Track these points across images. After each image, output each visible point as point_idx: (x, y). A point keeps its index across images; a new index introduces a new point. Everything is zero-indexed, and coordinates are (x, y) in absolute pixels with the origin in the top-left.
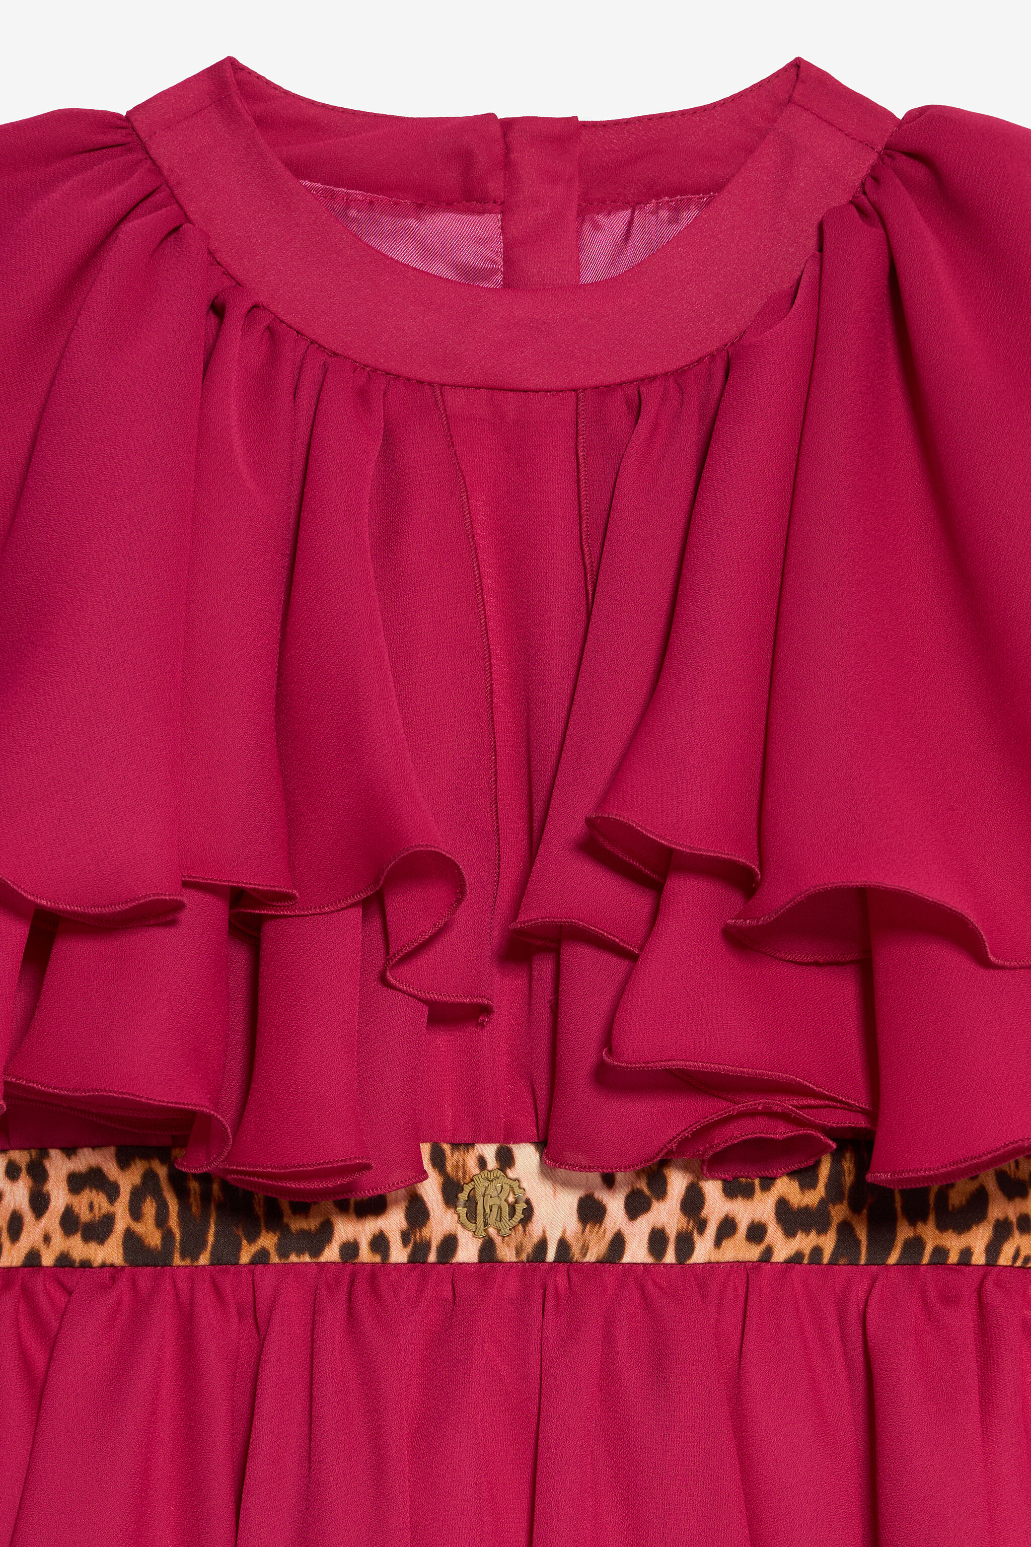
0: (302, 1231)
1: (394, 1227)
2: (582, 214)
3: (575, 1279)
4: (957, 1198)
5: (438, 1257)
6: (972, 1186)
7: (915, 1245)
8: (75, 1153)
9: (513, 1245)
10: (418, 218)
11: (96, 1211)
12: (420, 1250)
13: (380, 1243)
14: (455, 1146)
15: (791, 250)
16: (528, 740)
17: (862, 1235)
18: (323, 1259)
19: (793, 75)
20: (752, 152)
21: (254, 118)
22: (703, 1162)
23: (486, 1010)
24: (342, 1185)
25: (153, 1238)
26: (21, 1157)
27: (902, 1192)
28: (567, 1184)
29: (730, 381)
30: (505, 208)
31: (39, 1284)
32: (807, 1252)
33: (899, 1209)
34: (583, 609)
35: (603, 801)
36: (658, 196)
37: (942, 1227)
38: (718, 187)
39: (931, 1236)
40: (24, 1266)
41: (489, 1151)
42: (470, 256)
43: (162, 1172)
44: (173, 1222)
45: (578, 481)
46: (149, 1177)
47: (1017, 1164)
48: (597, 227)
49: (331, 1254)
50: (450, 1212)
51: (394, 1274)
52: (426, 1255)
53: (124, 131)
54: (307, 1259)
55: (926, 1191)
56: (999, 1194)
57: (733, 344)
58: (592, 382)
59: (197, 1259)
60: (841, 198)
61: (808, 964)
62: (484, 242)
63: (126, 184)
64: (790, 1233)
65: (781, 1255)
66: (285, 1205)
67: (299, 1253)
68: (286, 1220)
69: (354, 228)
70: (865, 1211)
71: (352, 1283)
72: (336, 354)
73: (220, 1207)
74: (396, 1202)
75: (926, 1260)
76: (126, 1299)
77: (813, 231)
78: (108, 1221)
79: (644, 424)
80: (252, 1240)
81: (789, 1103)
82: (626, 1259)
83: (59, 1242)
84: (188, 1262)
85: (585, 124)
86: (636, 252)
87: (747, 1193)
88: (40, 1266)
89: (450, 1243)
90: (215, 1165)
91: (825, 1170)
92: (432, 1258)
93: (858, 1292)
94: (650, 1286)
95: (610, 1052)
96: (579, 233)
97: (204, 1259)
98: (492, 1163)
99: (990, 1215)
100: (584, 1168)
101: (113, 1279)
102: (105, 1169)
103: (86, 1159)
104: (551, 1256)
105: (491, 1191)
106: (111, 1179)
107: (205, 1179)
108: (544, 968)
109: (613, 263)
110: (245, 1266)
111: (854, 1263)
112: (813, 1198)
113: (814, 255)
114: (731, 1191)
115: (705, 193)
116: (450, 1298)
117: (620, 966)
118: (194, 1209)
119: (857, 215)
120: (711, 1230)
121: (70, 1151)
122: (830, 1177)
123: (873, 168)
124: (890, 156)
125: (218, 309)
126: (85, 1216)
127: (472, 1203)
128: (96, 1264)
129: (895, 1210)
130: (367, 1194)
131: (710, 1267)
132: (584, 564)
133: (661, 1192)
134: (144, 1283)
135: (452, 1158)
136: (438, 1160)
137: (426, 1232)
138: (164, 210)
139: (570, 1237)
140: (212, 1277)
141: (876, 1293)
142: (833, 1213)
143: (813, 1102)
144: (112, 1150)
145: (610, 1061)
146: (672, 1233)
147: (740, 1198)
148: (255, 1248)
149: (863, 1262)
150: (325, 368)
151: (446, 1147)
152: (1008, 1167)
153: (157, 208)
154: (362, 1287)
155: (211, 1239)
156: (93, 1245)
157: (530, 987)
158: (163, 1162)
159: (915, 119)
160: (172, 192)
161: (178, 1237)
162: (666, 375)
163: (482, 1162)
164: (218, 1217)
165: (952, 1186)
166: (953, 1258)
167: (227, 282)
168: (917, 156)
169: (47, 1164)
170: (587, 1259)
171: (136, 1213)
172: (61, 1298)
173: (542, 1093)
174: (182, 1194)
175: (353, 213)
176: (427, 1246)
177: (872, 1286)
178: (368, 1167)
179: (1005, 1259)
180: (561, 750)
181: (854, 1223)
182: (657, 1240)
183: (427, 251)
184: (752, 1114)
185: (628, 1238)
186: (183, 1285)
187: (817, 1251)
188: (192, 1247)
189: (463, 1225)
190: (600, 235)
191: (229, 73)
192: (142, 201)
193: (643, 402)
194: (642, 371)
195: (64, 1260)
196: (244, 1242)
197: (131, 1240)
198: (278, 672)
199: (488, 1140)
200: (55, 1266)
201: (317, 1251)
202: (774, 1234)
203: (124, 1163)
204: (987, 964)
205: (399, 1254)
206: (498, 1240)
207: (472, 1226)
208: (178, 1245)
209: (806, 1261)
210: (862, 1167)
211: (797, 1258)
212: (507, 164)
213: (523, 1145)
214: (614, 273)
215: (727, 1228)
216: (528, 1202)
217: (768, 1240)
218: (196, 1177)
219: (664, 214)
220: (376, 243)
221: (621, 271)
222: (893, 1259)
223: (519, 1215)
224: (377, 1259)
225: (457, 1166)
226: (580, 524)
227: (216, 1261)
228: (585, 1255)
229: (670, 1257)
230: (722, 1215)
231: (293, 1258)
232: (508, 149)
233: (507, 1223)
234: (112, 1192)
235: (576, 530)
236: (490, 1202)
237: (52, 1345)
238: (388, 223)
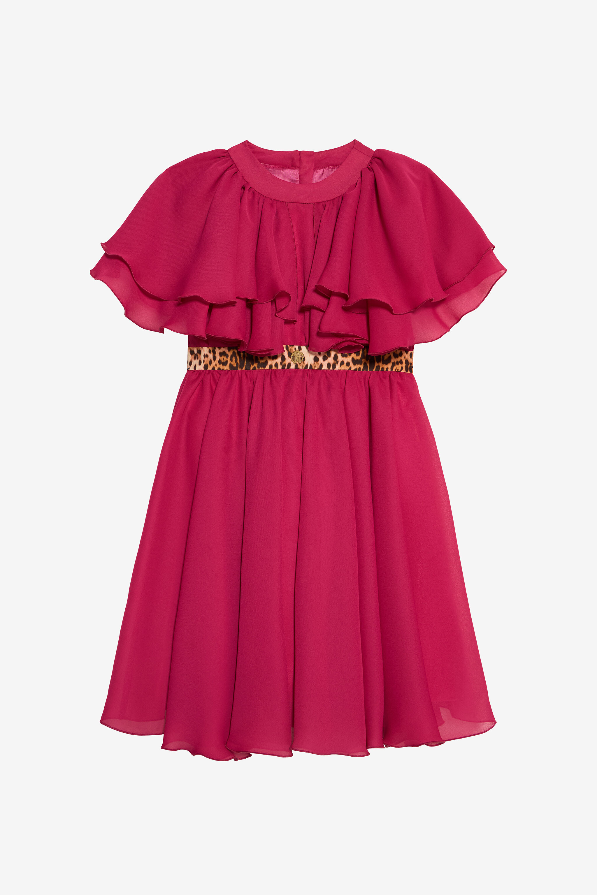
0: (262, 363)
1: (279, 362)
2: (314, 170)
3: (313, 372)
4: (386, 358)
5: (287, 367)
6: (388, 355)
7: (378, 367)
8: (220, 348)
9: (301, 365)
10: (283, 170)
11: (224, 360)
12: (284, 366)
13: (276, 365)
14: (290, 346)
15: (355, 176)
16: (304, 270)
17: (368, 365)
18: (266, 369)
19: (354, 143)
20: (346, 158)
21: (252, 152)
22: (338, 350)
23: (295, 321)
24: (268, 353)
25: (234, 364)
26: (211, 349)
27: (376, 356)
28: (312, 354)
29: (343, 201)
30: (299, 168)
31: (215, 373)
32: (358, 368)
33: (375, 359)
34: (314, 245)
35: (318, 282)
36: (329, 166)
37: (383, 364)
38: (341, 164)
39: (381, 365)
40: (212, 370)
41: (297, 347)
42: (293, 177)
43: (236, 351)
44: (238, 361)
45: (313, 220)
46: (234, 353)
47: (397, 351)
48: (317, 172)
49: (267, 367)
50: (289, 358)
51: (279, 371)
52: (285, 367)
53: (226, 154)
54: (263, 369)
55: (380, 356)
56: (393, 357)
57: (343, 194)
58: (316, 202)
59: (242, 369)
60: (365, 166)
61: (358, 313)
62: (295, 175)
63: (227, 164)
64: (354, 364)
65: (353, 369)
66: (259, 357)
67: (261, 367)
68: (259, 360)
69: (270, 172)
70: (369, 360)
71: (271, 374)
72: (266, 197)
73: (246, 358)
74: (279, 356)
75: (380, 370)
76: (230, 376)
77: (360, 173)
78: (227, 362)
79: (326, 209)
80: (253, 365)
81: (354, 339)
82: (323, 369)
83: (218, 366)
84: (241, 369)
85: (315, 153)
86: (324, 177)
87: (346, 356)
88: (215, 370)
89: (289, 365)
90: (245, 350)
91: (361, 353)
92: (286, 368)
93: (368, 376)
94: (327, 374)
95: (320, 330)
96: (313, 173)
97: (244, 369)
98: (297, 349)
99: (391, 361)
100: (315, 351)
101: (228, 372)
102: (226, 352)
103: (222, 350)
104: (308, 368)
105: (297, 354)
106: (227, 354)
107: (244, 352)
108: (307, 314)
109: (319, 179)
110: (251, 370)
111: (367, 371)
112: (359, 358)
113: (360, 177)
114: (343, 356)
115: (338, 165)
116: (289, 376)
117: (322, 313)
118: (242, 358)
119: (368, 169)
120: (339, 363)
121: (219, 348)
122: (362, 354)
123: (371, 161)
124: (373, 158)
125: (244, 188)
126: (223, 361)
127: (293, 356)
128: (225, 370)
129: (374, 360)
130: (274, 355)
131: (339, 370)
132: (315, 237)
133: (329, 356)
134: (233, 373)
135: (290, 348)
136: (287, 348)
137: (285, 362)
138: (234, 169)
139: (312, 365)
140: (245, 372)
141: (371, 376)
142: (363, 361)
143: (359, 339)
144: (227, 348)
145: (320, 331)
146: (332, 364)
147: (345, 357)
148: (253, 366)
149: (368, 370)
150: (264, 200)
151: (289, 346)
152: (395, 351)
153: (233, 168)
154: (273, 374)
155: (245, 364)
156: (224, 366)
157: (304, 317)
158: (236, 350)
159: (377, 151)
160: (235, 165)
161: (239, 364)
162: (330, 200)
163: (295, 349)
164: (247, 360)
165: (385, 355)
166: (385, 370)
167: (246, 183)
168: (378, 158)
169: (216, 350)
170: (315, 369)
171: (231, 360)
172: (219, 376)
173: (307, 336)
174: (240, 356)
175: (270, 169)
176: (285, 365)
177: (370, 375)
178: (273, 349)
179: (394, 370)
180: (310, 272)
181: (367, 363)
182: (329, 365)
183: (284, 177)
184: (347, 341)
185: (323, 365)
186: (240, 374)
187: (360, 368)
188: (242, 366)
189: (292, 361)
190: (317, 174)
191: (246, 143)
192: (230, 167)
193: (326, 206)
194: (325, 200)
195: (219, 369)
196: (251, 365)
197: (230, 365)
198: (255, 257)
199: (297, 345)
200: (218, 370)
201: (265, 367)
202: (351, 364)
203: (229, 351)
204: (393, 314)
205: (280, 367)
206: (298, 364)
207: (294, 361)
208: (239, 366)
209: (358, 370)
210: (367, 352)
211: (356, 370)
212: (300, 160)
213: (303, 346)
214: (319, 181)
215: (342, 363)
216: (304, 357)
217: (350, 366)
218: (242, 352)
219: (330, 169)
220: (275, 175)
221: (321, 181)
222: (374, 370)
223: (303, 359)
224: (276, 368)
225: (291, 350)
226: (314, 229)
227: (246, 369)
228: (315, 368)
229: (331, 368)
230: (341, 361)
231: (260, 369)
232: (300, 157)
233: (300, 361)
234: (227, 356)
235: (313, 230)
236: (297, 357)
237: (216, 384)
238: (277, 171)
